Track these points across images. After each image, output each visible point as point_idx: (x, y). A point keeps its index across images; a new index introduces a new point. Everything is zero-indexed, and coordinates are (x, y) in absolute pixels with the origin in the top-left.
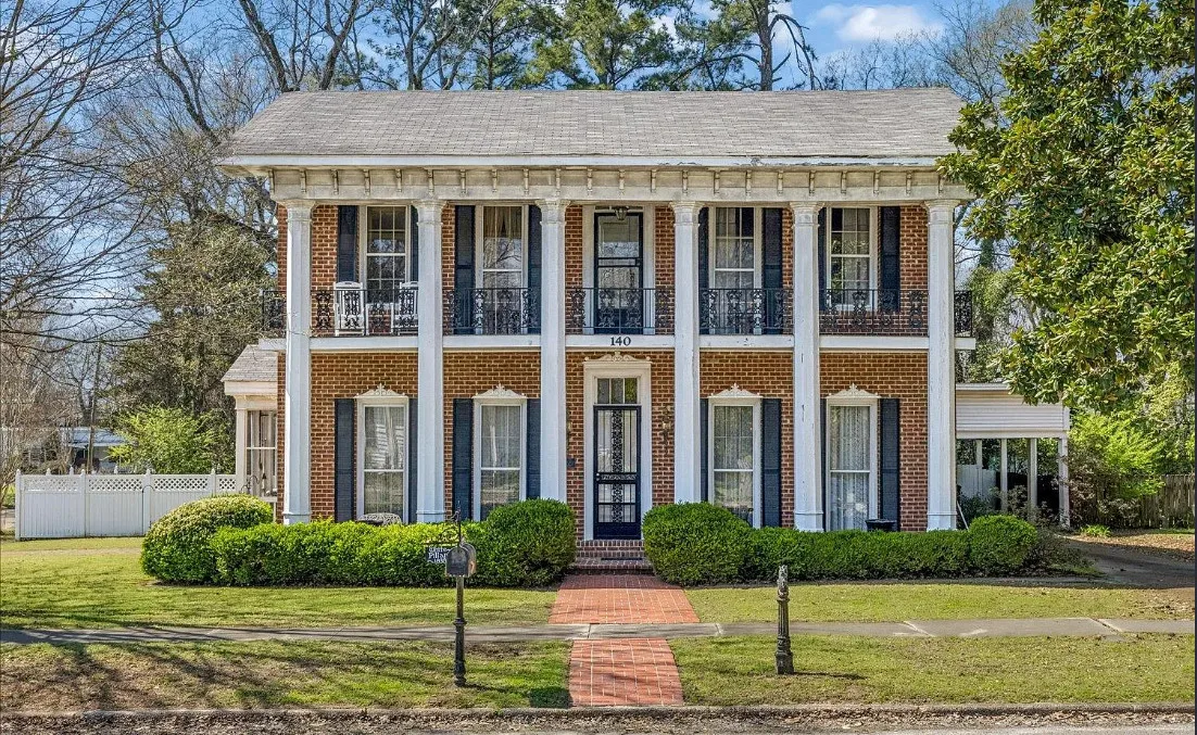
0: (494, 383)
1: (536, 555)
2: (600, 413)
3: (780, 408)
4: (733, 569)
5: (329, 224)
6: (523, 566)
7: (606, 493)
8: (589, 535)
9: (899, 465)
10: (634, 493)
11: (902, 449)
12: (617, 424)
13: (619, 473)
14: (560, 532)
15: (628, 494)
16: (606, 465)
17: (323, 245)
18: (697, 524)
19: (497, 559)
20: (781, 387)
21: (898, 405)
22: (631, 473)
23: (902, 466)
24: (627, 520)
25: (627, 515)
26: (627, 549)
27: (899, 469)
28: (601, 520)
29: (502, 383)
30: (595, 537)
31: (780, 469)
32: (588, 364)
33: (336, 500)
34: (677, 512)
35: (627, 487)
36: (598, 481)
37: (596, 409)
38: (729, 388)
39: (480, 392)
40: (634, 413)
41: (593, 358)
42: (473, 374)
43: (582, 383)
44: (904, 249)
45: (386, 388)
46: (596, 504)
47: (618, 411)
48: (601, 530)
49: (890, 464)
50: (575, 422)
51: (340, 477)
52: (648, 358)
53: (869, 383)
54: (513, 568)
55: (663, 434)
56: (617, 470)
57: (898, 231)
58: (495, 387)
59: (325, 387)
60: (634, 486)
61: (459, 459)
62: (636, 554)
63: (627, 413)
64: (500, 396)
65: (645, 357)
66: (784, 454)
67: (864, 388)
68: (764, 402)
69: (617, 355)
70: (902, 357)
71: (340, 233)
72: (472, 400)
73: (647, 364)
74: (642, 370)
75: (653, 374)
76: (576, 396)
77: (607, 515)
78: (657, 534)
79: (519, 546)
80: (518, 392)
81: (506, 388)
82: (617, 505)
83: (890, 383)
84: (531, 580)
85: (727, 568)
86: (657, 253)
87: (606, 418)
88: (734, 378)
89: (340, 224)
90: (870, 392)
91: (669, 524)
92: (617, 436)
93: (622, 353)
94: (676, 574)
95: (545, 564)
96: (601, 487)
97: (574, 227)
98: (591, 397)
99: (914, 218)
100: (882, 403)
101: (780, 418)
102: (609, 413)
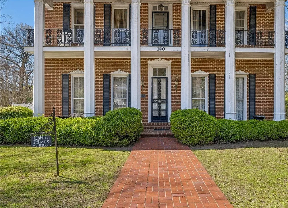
0: (117, 68)
1: (122, 132)
2: (154, 80)
3: (215, 78)
4: (212, 139)
5: (60, 13)
6: (116, 138)
7: (156, 106)
8: (150, 121)
9: (255, 97)
10: (165, 106)
11: (256, 92)
12: (160, 84)
13: (160, 100)
14: (134, 122)
15: (163, 107)
16: (156, 97)
17: (58, 21)
18: (196, 118)
19: (103, 135)
20: (216, 70)
21: (255, 76)
22: (164, 100)
23: (256, 97)
24: (163, 115)
25: (163, 114)
26: (163, 126)
27: (255, 98)
28: (154, 115)
29: (120, 69)
30: (152, 121)
31: (215, 98)
32: (150, 62)
33: (63, 109)
34: (185, 113)
35: (163, 104)
36: (153, 102)
37: (153, 78)
38: (198, 70)
39: (112, 72)
40: (165, 80)
41: (151, 60)
42: (110, 65)
43: (148, 69)
44: (257, 24)
45: (80, 70)
46: (153, 110)
47: (160, 79)
48: (154, 119)
49: (252, 96)
50: (145, 82)
51: (64, 101)
52: (170, 60)
53: (245, 69)
54: (111, 139)
55: (176, 86)
56: (160, 98)
57: (256, 18)
58: (118, 70)
59: (59, 70)
60: (165, 104)
61: (105, 95)
62: (166, 128)
63: (163, 80)
64: (119, 73)
65: (169, 60)
66: (216, 93)
67: (244, 71)
68: (210, 75)
69: (160, 59)
70: (256, 60)
71: (64, 16)
72: (110, 74)
73: (170, 62)
74: (168, 65)
75: (172, 66)
76: (146, 73)
77: (156, 114)
78: (178, 123)
79: (114, 129)
80: (126, 72)
81: (122, 70)
82: (160, 110)
83: (252, 69)
84: (121, 144)
85: (210, 138)
86: (174, 24)
87: (156, 81)
88: (200, 67)
89: (64, 13)
90: (246, 72)
91: (183, 118)
92: (160, 87)
93: (161, 59)
94: (186, 141)
95: (127, 136)
96: (154, 104)
97: (145, 15)
98: (151, 74)
99: (261, 13)
100: (249, 76)
101: (215, 81)
102: (156, 80)
